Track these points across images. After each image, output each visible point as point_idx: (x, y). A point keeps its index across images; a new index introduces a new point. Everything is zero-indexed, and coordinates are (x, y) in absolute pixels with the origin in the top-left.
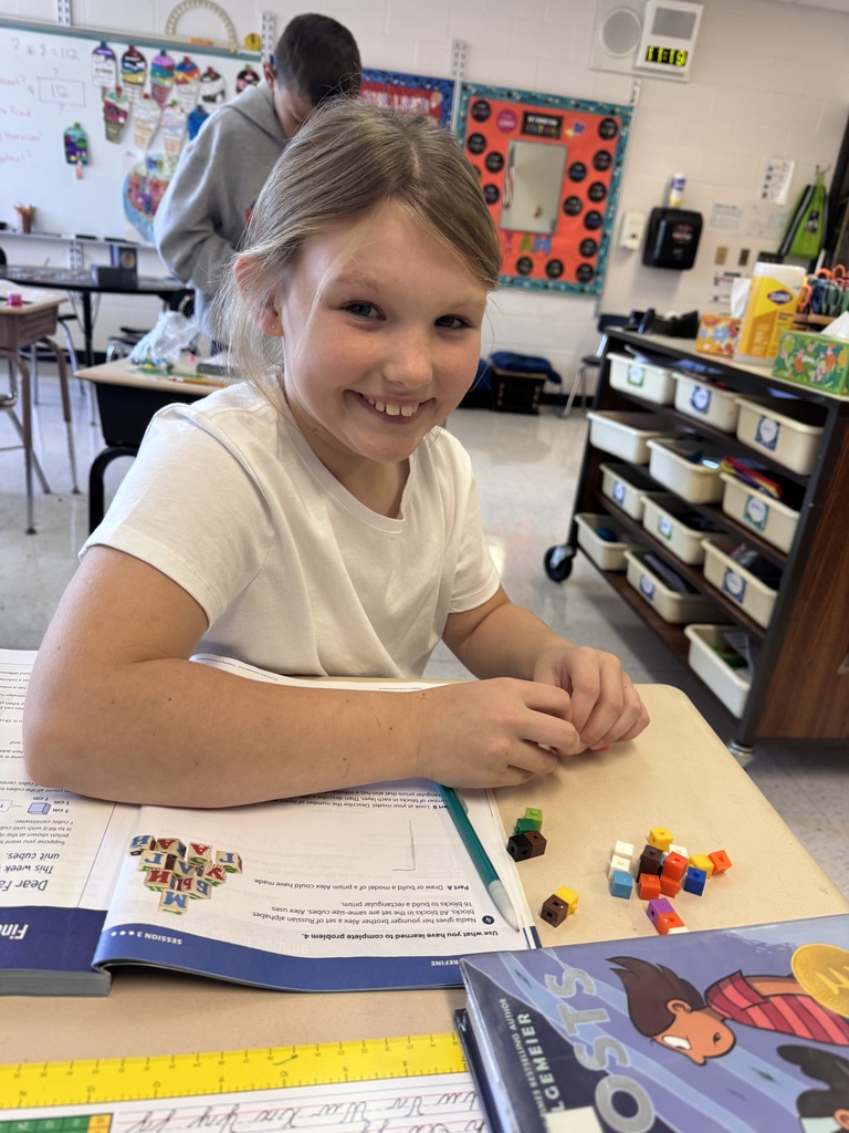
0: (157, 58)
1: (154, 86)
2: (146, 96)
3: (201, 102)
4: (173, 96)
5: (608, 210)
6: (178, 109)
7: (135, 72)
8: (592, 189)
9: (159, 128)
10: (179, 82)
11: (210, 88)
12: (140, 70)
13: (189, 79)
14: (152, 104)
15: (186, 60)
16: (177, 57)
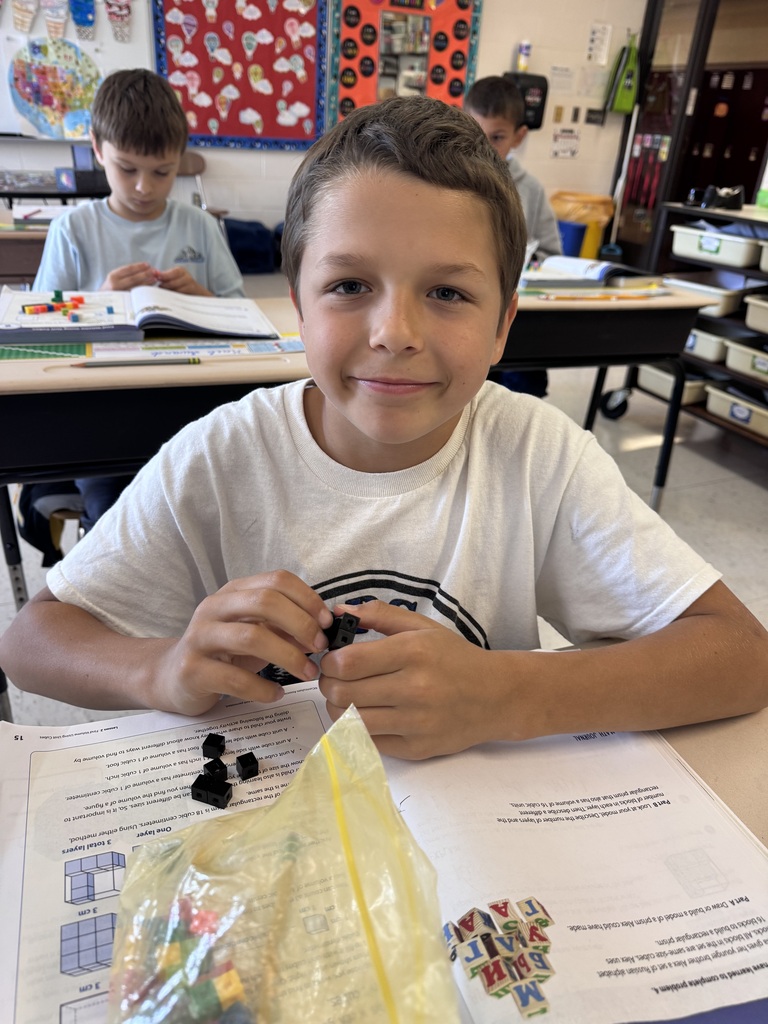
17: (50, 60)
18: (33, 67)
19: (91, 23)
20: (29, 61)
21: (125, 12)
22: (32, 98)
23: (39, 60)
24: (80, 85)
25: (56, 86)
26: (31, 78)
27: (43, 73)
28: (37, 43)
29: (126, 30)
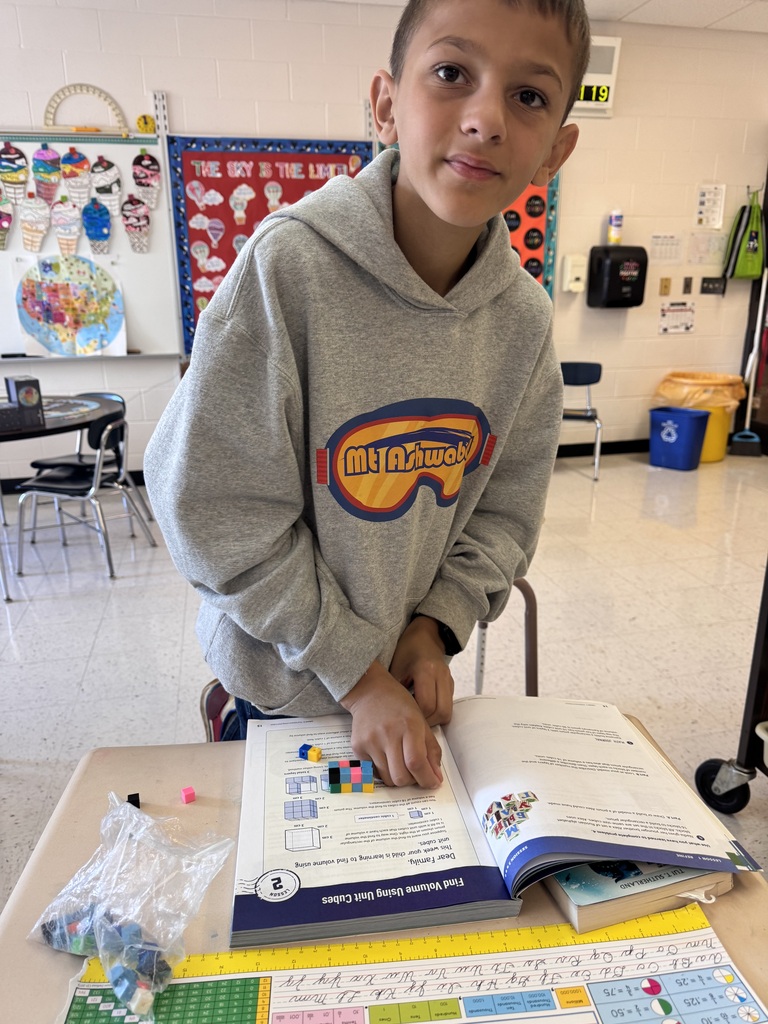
0: (38, 153)
1: (39, 183)
2: (31, 195)
3: (95, 194)
4: (62, 191)
5: (547, 255)
6: (69, 205)
7: (15, 170)
8: (527, 237)
9: (49, 228)
10: (66, 176)
11: (103, 178)
12: (21, 168)
13: (78, 171)
14: (40, 203)
15: (72, 150)
16: (62, 149)
17: (61, 277)
18: (44, 286)
19: (106, 237)
20: (40, 280)
21: (143, 222)
22: (42, 317)
23: (51, 278)
24: (95, 300)
25: (68, 302)
26: (41, 296)
27: (54, 291)
28: (48, 262)
29: (144, 240)
